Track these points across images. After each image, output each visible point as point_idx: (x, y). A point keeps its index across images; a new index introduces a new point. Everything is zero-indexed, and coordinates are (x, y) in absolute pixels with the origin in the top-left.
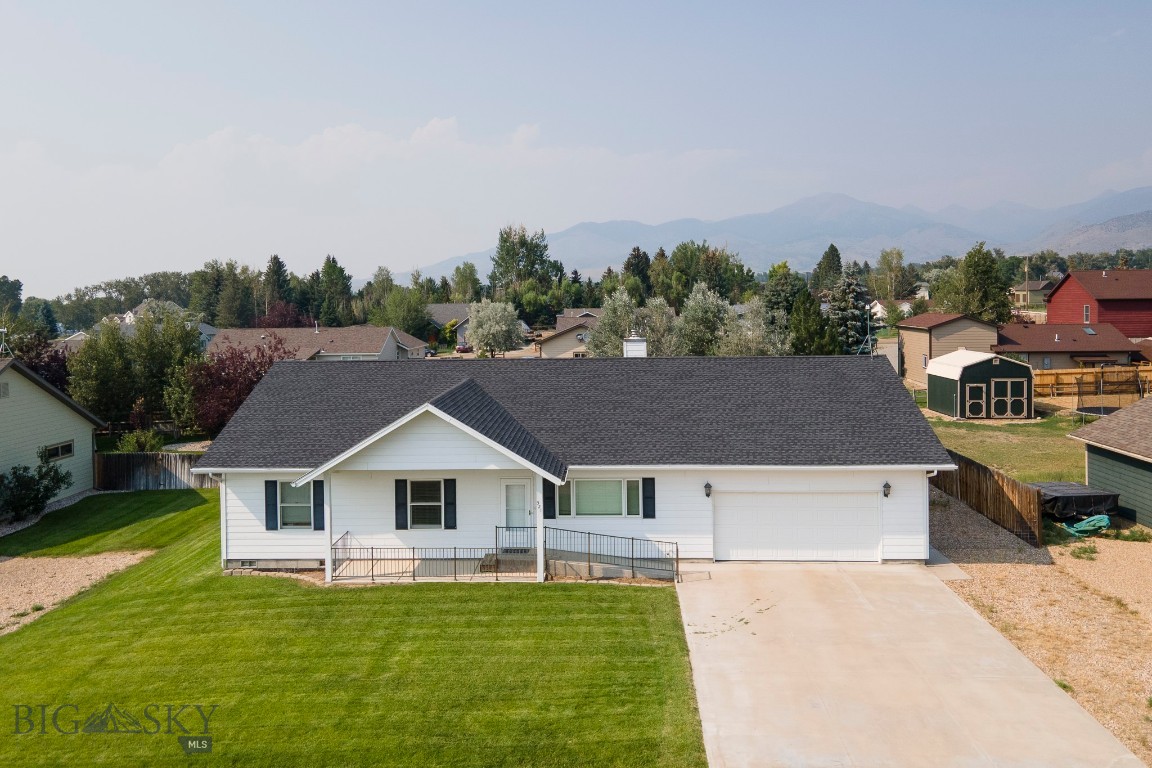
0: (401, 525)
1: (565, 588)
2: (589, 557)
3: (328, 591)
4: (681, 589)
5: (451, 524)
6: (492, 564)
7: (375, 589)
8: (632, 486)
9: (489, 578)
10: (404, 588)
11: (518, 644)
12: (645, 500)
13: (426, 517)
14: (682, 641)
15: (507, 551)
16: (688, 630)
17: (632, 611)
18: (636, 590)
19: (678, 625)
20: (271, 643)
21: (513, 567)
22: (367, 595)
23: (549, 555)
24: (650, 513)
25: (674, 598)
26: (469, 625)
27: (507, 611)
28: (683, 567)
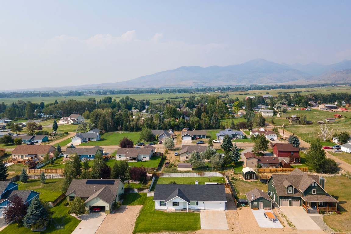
0: (173, 206)
1: (190, 213)
2: (192, 209)
3: (168, 213)
4: (201, 213)
5: (178, 206)
6: (182, 210)
7: (172, 213)
8: (196, 202)
9: (182, 212)
10: (175, 213)
11: (187, 219)
12: (197, 204)
13: (176, 205)
14: (200, 219)
15: (184, 208)
16: (201, 218)
17: (196, 216)
18: (196, 213)
19: (200, 217)
20: (166, 218)
21: (185, 210)
22: (172, 214)
23: (188, 209)
24: (198, 205)
25: (200, 214)
26: (182, 217)
27: (185, 216)
28: (201, 210)
